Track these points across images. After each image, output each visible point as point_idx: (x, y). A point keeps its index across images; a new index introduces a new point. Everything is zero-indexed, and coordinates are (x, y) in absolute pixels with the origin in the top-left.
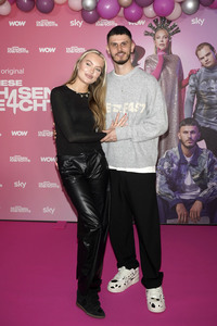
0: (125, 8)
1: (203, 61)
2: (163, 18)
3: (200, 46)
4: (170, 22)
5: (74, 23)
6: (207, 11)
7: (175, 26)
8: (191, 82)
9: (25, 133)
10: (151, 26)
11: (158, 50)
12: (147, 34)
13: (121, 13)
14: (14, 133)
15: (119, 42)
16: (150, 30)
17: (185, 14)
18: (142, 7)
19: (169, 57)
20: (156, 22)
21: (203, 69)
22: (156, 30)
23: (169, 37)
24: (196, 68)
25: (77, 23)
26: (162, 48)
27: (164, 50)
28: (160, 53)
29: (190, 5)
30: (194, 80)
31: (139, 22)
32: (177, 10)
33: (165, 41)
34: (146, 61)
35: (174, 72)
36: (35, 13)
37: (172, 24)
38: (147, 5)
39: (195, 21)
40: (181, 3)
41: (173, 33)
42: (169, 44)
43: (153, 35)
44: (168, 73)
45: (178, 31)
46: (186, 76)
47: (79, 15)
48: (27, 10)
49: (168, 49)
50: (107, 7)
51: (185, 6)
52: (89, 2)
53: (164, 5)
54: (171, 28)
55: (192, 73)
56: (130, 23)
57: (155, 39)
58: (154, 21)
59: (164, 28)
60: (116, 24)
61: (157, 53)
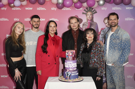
4: (93, 9)
5: (53, 9)
7: (95, 10)
8: (102, 33)
10: (85, 10)
11: (88, 20)
12: (83, 13)
18: (82, 3)
19: (92, 23)
21: (107, 28)
22: (87, 12)
23: (92, 15)
24: (104, 27)
26: (89, 19)
27: (90, 20)
28: (89, 21)
29: (101, 2)
30: (103, 32)
31: (80, 9)
32: (96, 4)
33: (91, 16)
34: (83, 25)
39: (103, 8)
40: (98, 2)
41: (94, 13)
42: (93, 18)
43: (86, 14)
45: (96, 12)
49: (92, 20)
50: (68, 3)
51: (99, 3)
52: (60, 1)
53: (91, 2)
54: (93, 11)
55: (102, 29)
56: (76, 9)
57: (86, 16)
58: (86, 8)
59: (91, 11)
60: (71, 9)
61: (87, 21)
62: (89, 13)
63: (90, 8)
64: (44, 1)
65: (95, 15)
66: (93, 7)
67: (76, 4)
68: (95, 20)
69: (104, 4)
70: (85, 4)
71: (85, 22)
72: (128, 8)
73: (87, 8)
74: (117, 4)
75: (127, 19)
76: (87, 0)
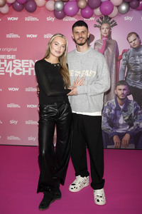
0: (82, 9)
1: (132, 44)
2: (106, 16)
3: (130, 35)
4: (110, 19)
5: (49, 19)
6: (134, 12)
7: (113, 21)
8: (124, 57)
9: (17, 89)
10: (98, 21)
11: (102, 36)
12: (96, 26)
13: (79, 12)
14: (10, 89)
15: (80, 31)
16: (98, 24)
17: (121, 13)
18: (93, 8)
19: (110, 41)
20: (102, 18)
21: (132, 49)
22: (101, 24)
23: (110, 28)
24: (127, 48)
25: (51, 19)
26: (105, 35)
27: (106, 37)
28: (104, 39)
30: (126, 56)
32: (115, 11)
33: (107, 30)
34: (95, 44)
35: (113, 51)
36: (24, 12)
37: (111, 20)
38: (96, 8)
39: (127, 18)
40: (118, 7)
41: (113, 26)
42: (110, 33)
43: (100, 27)
44: (109, 52)
45: (116, 24)
46: (120, 54)
47: (52, 14)
48: (19, 10)
49: (109, 36)
51: (120, 9)
52: (59, 6)
53: (107, 8)
54: (111, 23)
55: (124, 51)
56: (85, 19)
57: (101, 30)
58: (100, 18)
59: (107, 22)
60: (76, 20)
61: (102, 38)
63: (106, 17)
64: (36, 6)
65: (113, 29)
67: (83, 11)
68: (113, 37)
69: (128, 10)
70: (97, 11)
76: (100, 4)
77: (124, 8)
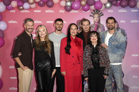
5: (61, 11)
6: (114, 7)
10: (92, 13)
12: (91, 16)
13: (81, 8)
18: (90, 5)
19: (99, 25)
23: (99, 17)
26: (96, 21)
28: (96, 24)
31: (88, 12)
33: (98, 18)
36: (45, 7)
37: (100, 12)
39: (109, 11)
42: (99, 20)
43: (93, 16)
45: (103, 15)
47: (64, 8)
48: (42, 6)
49: (99, 22)
50: (76, 6)
51: (106, 6)
52: (69, 4)
53: (98, 5)
54: (100, 14)
56: (84, 11)
57: (94, 18)
58: (93, 11)
59: (97, 14)
60: (78, 12)
61: (94, 23)
62: (96, 16)
63: (97, 11)
64: (53, 4)
66: (100, 10)
67: (84, 7)
68: (102, 22)
69: (111, 7)
70: (92, 7)
71: (92, 25)
72: (133, 10)
73: (95, 10)
74: (123, 7)
75: (132, 21)
76: (94, 3)
77: (108, 5)
